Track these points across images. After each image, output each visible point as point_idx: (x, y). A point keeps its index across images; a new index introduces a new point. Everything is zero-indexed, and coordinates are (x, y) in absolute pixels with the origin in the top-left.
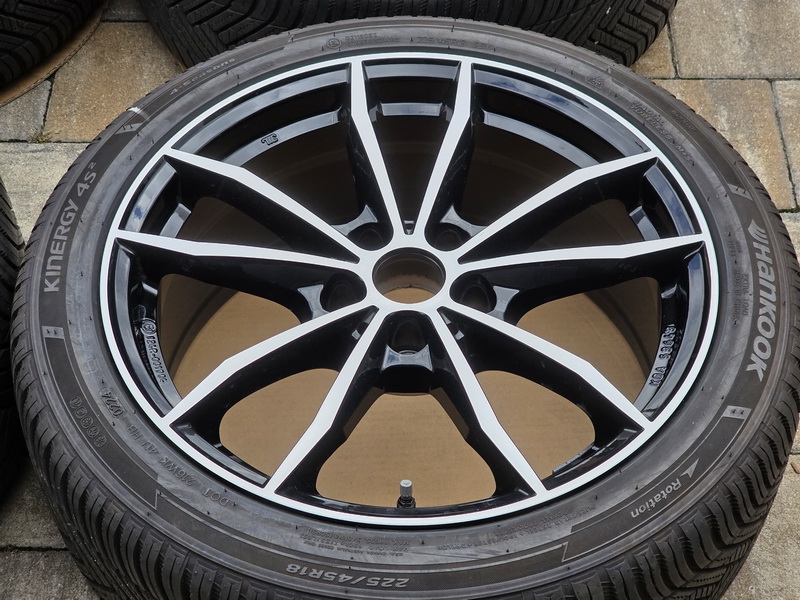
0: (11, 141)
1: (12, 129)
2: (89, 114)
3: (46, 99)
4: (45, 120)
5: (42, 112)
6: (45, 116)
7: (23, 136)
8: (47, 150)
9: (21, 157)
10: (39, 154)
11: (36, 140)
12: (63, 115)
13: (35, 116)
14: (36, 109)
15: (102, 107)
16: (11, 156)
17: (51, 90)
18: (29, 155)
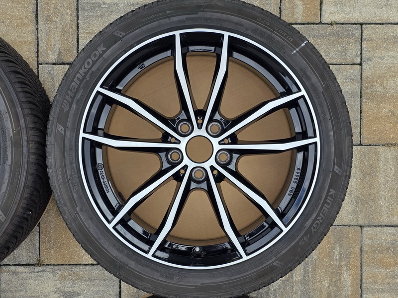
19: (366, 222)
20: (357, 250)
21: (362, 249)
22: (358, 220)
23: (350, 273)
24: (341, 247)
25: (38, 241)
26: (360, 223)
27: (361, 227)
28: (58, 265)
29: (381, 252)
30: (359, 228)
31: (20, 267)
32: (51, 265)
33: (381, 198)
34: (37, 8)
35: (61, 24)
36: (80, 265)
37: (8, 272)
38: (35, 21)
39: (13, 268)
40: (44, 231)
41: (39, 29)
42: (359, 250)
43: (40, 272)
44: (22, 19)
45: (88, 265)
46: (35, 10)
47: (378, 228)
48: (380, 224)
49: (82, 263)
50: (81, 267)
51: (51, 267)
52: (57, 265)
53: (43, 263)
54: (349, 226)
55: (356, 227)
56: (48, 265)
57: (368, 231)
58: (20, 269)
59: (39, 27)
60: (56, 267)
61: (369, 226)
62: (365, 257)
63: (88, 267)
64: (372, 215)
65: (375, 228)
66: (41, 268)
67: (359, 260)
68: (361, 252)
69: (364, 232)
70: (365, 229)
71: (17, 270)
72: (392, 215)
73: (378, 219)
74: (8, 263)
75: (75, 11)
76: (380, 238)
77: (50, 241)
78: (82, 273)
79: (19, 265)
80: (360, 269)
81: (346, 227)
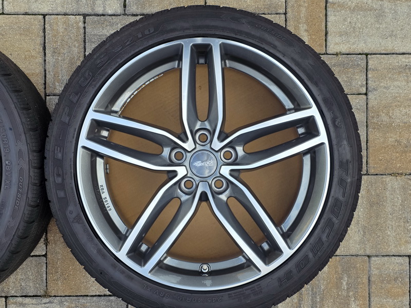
19: (374, 252)
20: (365, 281)
21: (370, 279)
22: (365, 250)
23: (358, 303)
24: (349, 277)
25: (45, 273)
26: (368, 253)
27: (369, 256)
28: (66, 296)
29: (389, 282)
30: (367, 258)
31: (27, 298)
32: (58, 296)
33: (388, 228)
34: (45, 40)
35: (68, 56)
36: (87, 296)
37: (15, 303)
38: (43, 53)
39: (20, 299)
40: (51, 262)
41: (47, 61)
42: (367, 280)
43: (48, 303)
44: (30, 51)
45: (95, 296)
46: (42, 42)
47: (386, 258)
48: (388, 254)
49: (89, 294)
50: (89, 298)
51: (58, 298)
52: (64, 296)
53: (50, 294)
54: (357, 256)
55: (363, 257)
56: (55, 296)
57: (375, 261)
58: (27, 300)
59: (47, 58)
60: (63, 299)
61: (377, 256)
62: (373, 287)
63: (95, 298)
64: (379, 244)
65: (383, 258)
66: (48, 299)
67: (367, 290)
68: (369, 282)
69: (372, 262)
70: (373, 259)
71: (24, 302)
72: (400, 245)
73: (385, 249)
74: (15, 294)
75: (82, 43)
76: (388, 267)
77: (57, 272)
78: (88, 304)
79: (26, 296)
80: (368, 299)
81: (353, 257)
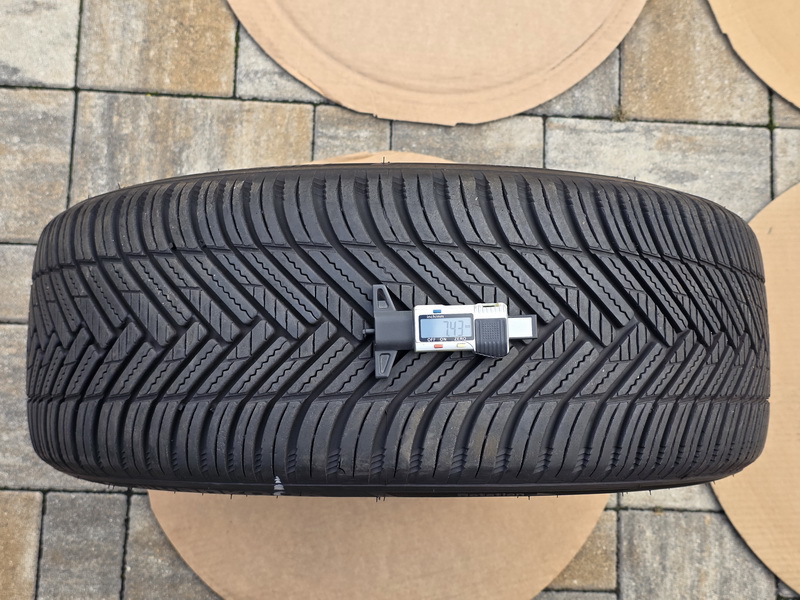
0: (597, 118)
1: (595, 105)
2: (656, 90)
3: (617, 70)
4: (620, 95)
5: (617, 86)
6: (619, 89)
7: (606, 113)
8: (627, 130)
9: (607, 137)
10: (622, 135)
11: (618, 119)
12: (635, 90)
13: (612, 89)
14: (612, 83)
15: (666, 82)
16: (600, 135)
17: (620, 59)
18: (615, 135)
